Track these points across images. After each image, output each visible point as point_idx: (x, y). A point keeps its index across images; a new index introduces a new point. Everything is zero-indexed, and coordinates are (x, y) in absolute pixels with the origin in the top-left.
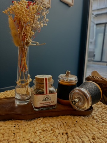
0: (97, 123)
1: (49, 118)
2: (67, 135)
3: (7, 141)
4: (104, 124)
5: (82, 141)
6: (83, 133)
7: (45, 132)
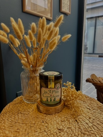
0: (90, 111)
4: (94, 110)
5: (86, 123)
6: (85, 119)
7: (64, 122)
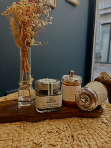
0: (107, 127)
1: (55, 120)
2: (73, 138)
3: (11, 141)
6: (90, 137)
7: (50, 134)
